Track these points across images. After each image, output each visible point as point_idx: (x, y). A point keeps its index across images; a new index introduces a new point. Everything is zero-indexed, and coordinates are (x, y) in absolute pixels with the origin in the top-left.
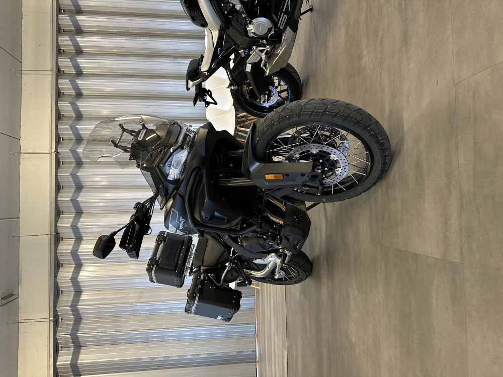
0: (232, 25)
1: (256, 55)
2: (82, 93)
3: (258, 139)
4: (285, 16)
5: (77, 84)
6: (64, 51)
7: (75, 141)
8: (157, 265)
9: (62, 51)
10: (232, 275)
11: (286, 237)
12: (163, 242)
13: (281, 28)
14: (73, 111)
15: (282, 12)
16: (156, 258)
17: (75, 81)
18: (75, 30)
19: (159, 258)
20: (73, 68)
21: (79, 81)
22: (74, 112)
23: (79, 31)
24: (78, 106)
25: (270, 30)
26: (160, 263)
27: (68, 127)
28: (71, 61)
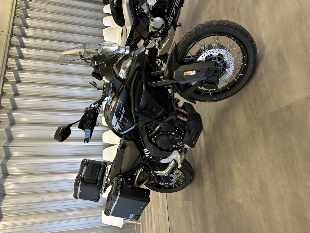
0: (140, 24)
1: (153, 43)
2: (19, 93)
3: (179, 48)
4: (172, 17)
5: (16, 87)
6: (9, 68)
7: (9, 124)
8: (83, 181)
9: (8, 68)
10: (143, 176)
11: (189, 130)
12: (86, 166)
13: (169, 25)
14: (10, 104)
15: (171, 14)
16: (81, 176)
17: (15, 85)
18: (19, 56)
19: (84, 176)
20: (14, 78)
21: (17, 86)
22: (12, 105)
23: (22, 57)
24: (15, 101)
25: (163, 25)
26: (85, 179)
27: (6, 114)
28: (14, 73)
